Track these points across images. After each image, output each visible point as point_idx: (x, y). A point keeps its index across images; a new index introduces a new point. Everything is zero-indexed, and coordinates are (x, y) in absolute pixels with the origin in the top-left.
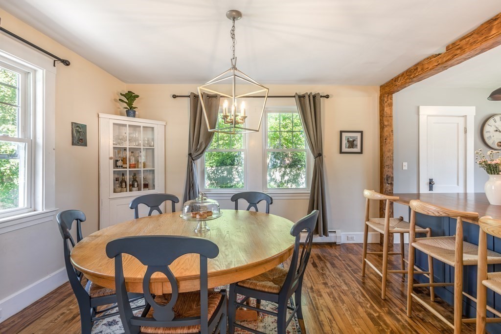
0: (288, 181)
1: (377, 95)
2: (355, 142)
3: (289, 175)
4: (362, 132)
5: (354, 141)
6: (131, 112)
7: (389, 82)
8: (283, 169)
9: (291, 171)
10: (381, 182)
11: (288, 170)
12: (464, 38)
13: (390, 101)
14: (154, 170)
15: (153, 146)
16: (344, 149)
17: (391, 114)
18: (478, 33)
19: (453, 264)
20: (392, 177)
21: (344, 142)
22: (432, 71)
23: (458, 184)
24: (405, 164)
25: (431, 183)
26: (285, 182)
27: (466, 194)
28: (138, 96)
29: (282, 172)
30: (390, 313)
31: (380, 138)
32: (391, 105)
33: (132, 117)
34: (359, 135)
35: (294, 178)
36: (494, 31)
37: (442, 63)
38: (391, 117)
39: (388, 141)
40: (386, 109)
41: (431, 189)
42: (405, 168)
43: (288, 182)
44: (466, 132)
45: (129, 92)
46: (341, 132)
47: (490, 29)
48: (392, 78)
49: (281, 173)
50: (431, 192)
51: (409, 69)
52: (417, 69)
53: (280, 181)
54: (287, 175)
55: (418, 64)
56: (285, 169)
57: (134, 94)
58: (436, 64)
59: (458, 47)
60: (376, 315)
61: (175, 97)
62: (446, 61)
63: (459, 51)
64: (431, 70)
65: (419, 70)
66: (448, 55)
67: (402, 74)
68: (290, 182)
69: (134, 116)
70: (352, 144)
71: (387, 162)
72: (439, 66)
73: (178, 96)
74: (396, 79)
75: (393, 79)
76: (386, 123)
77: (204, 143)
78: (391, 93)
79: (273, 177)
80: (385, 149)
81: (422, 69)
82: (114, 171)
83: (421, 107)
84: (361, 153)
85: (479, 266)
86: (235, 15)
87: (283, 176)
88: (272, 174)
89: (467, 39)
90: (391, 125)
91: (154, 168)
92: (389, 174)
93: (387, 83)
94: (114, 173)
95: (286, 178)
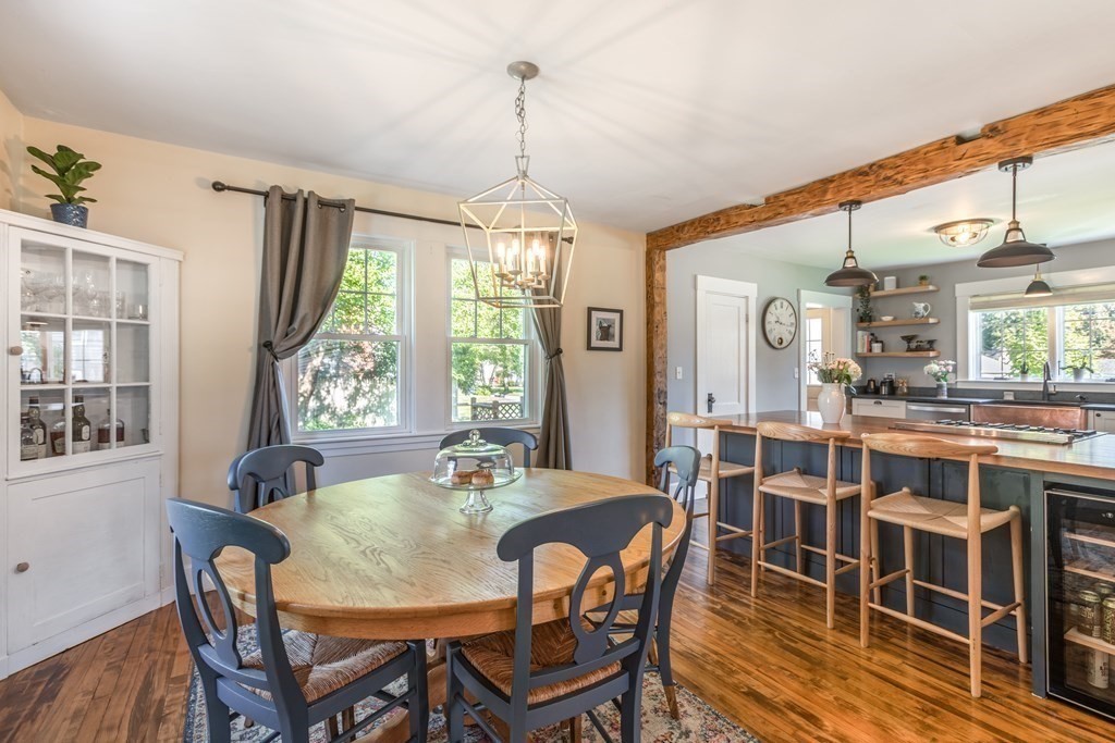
0: (365, 411)
1: (643, 248)
2: (611, 330)
3: (368, 396)
4: (621, 312)
5: (609, 326)
6: (67, 209)
7: (666, 230)
8: (353, 382)
9: (373, 387)
10: (648, 401)
11: (366, 385)
12: (789, 193)
13: (661, 262)
14: (147, 388)
15: (145, 317)
16: (595, 343)
17: (664, 284)
18: (809, 193)
19: (824, 502)
20: (666, 393)
21: (595, 328)
22: (742, 229)
23: (739, 401)
24: (679, 369)
25: (710, 400)
26: (358, 414)
27: (747, 415)
28: (98, 166)
29: (351, 390)
30: (732, 600)
31: (648, 324)
32: (663, 269)
33: (76, 224)
34: (616, 316)
35: (380, 402)
36: (829, 196)
37: (760, 221)
38: (664, 288)
39: (660, 330)
40: (658, 275)
41: (710, 410)
42: (679, 377)
43: (365, 413)
44: (747, 321)
45: (60, 148)
46: (590, 310)
47: (825, 192)
48: (673, 224)
49: (347, 393)
50: (710, 415)
51: (705, 216)
52: (718, 219)
53: (346, 409)
54: (363, 395)
55: (720, 212)
56: (359, 382)
57: (82, 156)
58: (750, 220)
59: (782, 203)
60: (718, 607)
61: (218, 187)
62: (766, 219)
63: (783, 210)
64: (741, 226)
65: (722, 222)
66: (769, 211)
67: (692, 223)
68: (371, 411)
69: (83, 223)
70: (606, 333)
71: (658, 367)
72: (755, 224)
73: (229, 188)
74: (680, 228)
75: (673, 227)
76: (657, 299)
77: (310, 317)
78: (664, 249)
79: (326, 403)
80: (656, 344)
81: (728, 222)
82: (22, 391)
83: (699, 277)
84: (620, 349)
85: (863, 495)
86: (528, 71)
87: (352, 399)
88: (323, 393)
89: (796, 196)
90: (663, 304)
91: (148, 380)
92: (661, 386)
93: (661, 231)
94: (22, 397)
95: (362, 403)
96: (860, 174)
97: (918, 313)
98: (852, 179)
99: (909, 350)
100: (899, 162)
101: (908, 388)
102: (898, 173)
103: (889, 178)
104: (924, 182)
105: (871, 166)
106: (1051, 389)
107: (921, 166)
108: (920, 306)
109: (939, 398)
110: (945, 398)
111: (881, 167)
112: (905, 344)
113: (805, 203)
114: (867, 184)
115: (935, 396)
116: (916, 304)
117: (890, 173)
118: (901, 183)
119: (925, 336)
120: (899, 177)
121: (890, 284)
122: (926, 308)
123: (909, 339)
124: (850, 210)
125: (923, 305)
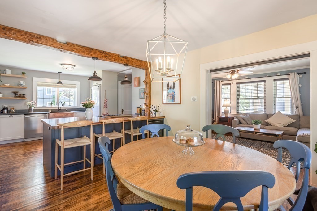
96: (101, 52)
97: (21, 85)
98: (98, 52)
99: (15, 97)
100: (110, 54)
101: (15, 110)
102: (109, 57)
103: (107, 57)
104: (114, 61)
105: (104, 52)
106: (60, 108)
107: (114, 58)
108: (22, 82)
109: (30, 113)
110: (32, 113)
111: (106, 53)
112: (14, 95)
113: (84, 52)
114: (102, 56)
115: (29, 112)
116: (21, 81)
117: (108, 56)
118: (110, 59)
119: (21, 92)
120: (110, 58)
121: (8, 72)
122: (24, 83)
123: (15, 93)
124: (95, 60)
125: (23, 82)
